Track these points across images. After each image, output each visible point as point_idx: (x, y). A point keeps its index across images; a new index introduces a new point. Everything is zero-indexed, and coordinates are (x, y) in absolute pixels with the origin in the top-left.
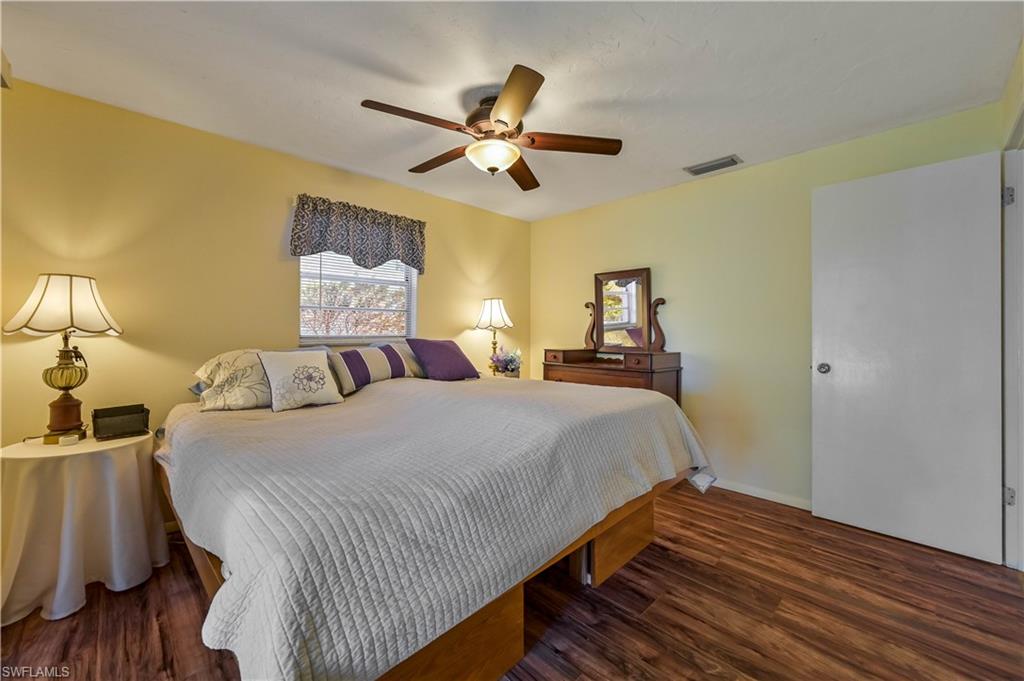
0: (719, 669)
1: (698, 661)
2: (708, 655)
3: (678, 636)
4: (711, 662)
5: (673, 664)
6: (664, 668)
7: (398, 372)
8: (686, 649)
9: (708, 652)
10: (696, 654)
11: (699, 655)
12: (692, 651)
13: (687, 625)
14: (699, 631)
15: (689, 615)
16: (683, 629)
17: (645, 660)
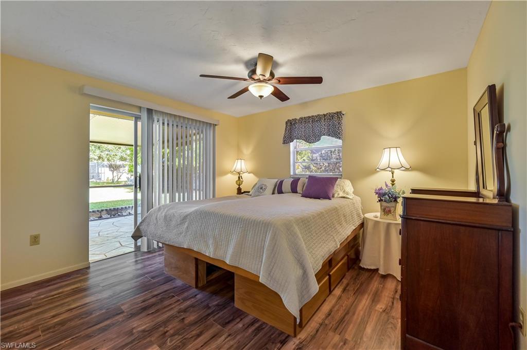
0: (169, 344)
1: (176, 337)
2: (178, 342)
3: (194, 332)
4: (173, 342)
5: (178, 327)
6: (177, 324)
7: (294, 190)
8: (185, 334)
9: (181, 342)
10: (181, 337)
11: (179, 338)
12: (183, 336)
13: (201, 338)
14: (195, 342)
15: (209, 340)
16: (199, 335)
17: (183, 319)
